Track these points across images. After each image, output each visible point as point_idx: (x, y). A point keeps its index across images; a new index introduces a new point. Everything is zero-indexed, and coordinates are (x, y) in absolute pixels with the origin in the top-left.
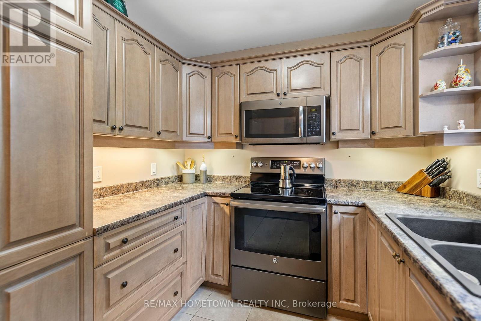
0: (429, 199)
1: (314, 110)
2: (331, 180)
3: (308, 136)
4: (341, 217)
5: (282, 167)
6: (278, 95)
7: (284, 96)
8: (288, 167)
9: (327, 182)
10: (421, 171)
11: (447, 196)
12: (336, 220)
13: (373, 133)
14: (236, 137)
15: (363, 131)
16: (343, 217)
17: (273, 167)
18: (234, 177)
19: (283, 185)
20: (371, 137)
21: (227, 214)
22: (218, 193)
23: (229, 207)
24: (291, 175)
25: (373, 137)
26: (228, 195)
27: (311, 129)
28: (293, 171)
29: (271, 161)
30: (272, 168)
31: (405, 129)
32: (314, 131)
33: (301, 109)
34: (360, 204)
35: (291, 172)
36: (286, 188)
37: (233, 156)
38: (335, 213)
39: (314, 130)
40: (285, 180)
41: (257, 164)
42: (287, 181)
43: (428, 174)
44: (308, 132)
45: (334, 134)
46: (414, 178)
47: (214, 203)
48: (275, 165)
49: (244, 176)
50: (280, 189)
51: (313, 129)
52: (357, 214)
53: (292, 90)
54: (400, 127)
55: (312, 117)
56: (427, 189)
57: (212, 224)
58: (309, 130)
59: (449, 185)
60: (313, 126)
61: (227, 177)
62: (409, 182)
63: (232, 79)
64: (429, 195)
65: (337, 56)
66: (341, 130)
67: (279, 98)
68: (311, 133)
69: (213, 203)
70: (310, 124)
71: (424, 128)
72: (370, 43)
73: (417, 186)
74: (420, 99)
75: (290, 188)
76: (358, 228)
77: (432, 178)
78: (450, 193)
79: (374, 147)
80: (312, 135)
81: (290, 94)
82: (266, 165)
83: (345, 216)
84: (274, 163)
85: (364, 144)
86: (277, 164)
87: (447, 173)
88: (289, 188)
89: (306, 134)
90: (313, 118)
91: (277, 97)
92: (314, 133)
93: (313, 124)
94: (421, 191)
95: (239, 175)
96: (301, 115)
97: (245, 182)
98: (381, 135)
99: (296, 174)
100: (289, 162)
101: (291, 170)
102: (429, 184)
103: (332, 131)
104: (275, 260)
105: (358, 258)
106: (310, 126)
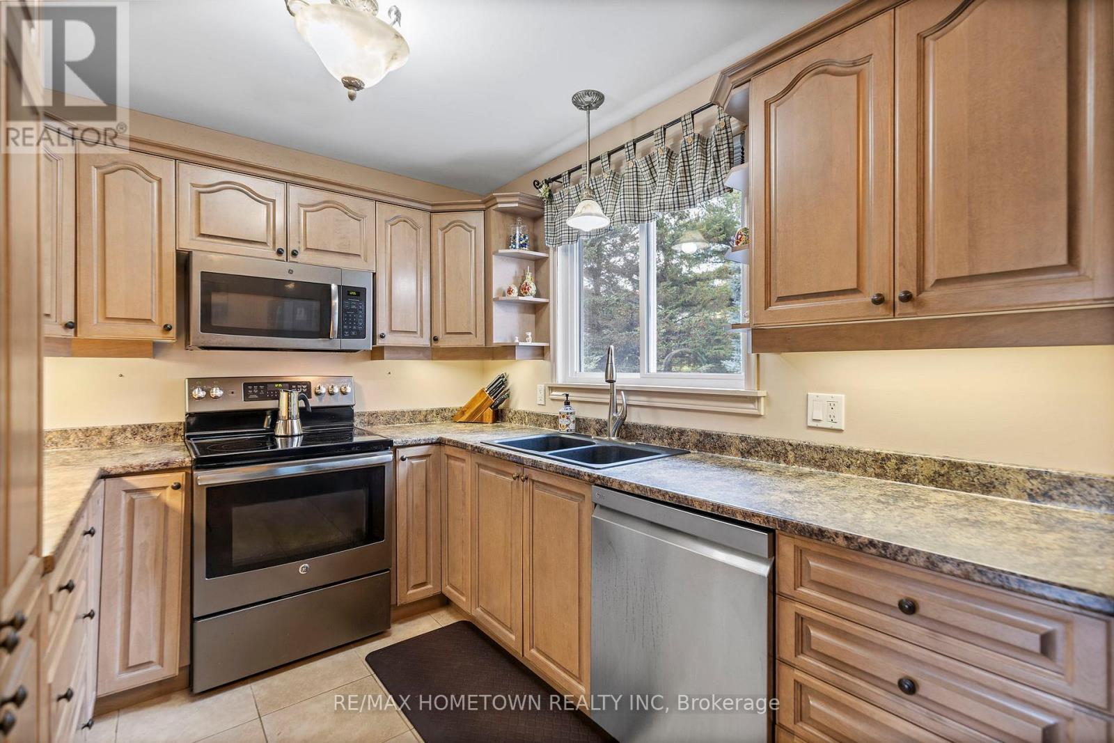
0: (491, 425)
1: (354, 293)
2: (362, 414)
3: (344, 337)
4: (409, 464)
5: (284, 395)
6: (280, 252)
7: (291, 257)
8: (295, 395)
9: (355, 418)
10: (482, 391)
11: (507, 419)
12: (402, 469)
13: (436, 339)
14: (167, 329)
15: (422, 336)
16: (412, 464)
17: (251, 397)
18: (124, 429)
19: (285, 430)
20: (431, 344)
21: (175, 511)
22: (148, 465)
23: (180, 493)
24: (301, 410)
25: (434, 344)
26: (178, 466)
27: (348, 325)
28: (306, 403)
29: (245, 384)
30: (247, 398)
31: (476, 337)
32: (354, 330)
33: (334, 287)
34: (434, 441)
35: (302, 404)
36: (293, 436)
37: (121, 376)
38: (403, 459)
39: (355, 328)
40: (290, 421)
41: (208, 393)
42: (295, 421)
43: (489, 394)
44: (344, 330)
45: (382, 337)
46: (474, 400)
47: (127, 491)
48: (254, 393)
49: (161, 424)
50: (279, 440)
51: (352, 325)
52: (429, 455)
53: (307, 249)
54: (470, 333)
55: (350, 305)
56: (489, 413)
57: (121, 546)
58: (345, 327)
59: (507, 405)
60: (352, 322)
61: (99, 431)
62: (468, 407)
63: (153, 188)
64: (491, 420)
65: (386, 211)
66: (392, 331)
67: (281, 258)
68: (349, 333)
69: (124, 493)
70: (348, 317)
71: (498, 338)
72: (430, 208)
73: (478, 410)
74: (494, 303)
75: (301, 435)
76: (431, 476)
77: (493, 399)
78: (510, 415)
79: (432, 359)
80: (351, 337)
81: (303, 256)
82: (233, 393)
83: (414, 462)
84: (253, 389)
85: (419, 354)
86: (259, 390)
87: (505, 392)
88: (298, 435)
89: (342, 334)
90: (354, 307)
91: (276, 257)
92: (353, 333)
93: (353, 318)
94: (482, 416)
95: (141, 423)
96: (335, 299)
97: (165, 437)
98: (446, 342)
99: (313, 408)
100: (287, 385)
101: (302, 401)
102: (491, 407)
103: (379, 332)
104: (303, 567)
105: (431, 517)
106: (348, 321)
